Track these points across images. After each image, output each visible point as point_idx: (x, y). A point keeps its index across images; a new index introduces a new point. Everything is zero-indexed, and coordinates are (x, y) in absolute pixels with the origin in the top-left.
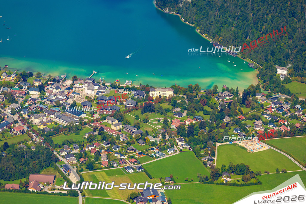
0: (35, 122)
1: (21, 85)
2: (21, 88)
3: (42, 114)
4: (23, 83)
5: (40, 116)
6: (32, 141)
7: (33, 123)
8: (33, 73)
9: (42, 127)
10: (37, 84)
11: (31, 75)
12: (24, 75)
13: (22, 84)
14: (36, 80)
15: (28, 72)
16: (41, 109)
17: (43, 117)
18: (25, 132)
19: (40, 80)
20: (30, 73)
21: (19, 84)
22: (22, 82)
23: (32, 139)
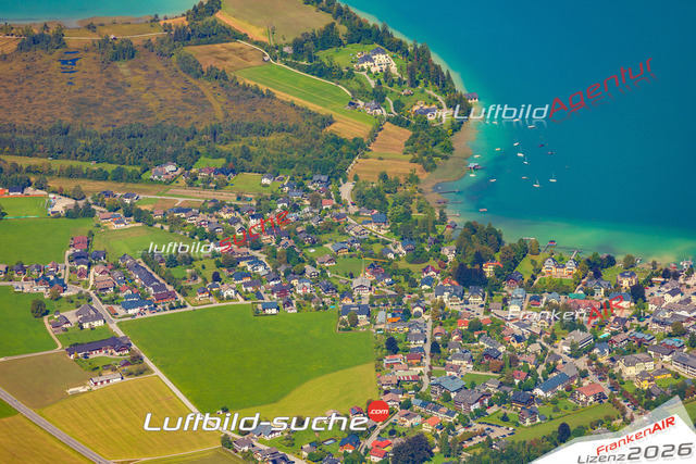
0: (628, 374)
1: (589, 286)
2: (589, 293)
3: (643, 356)
4: (595, 282)
5: (640, 360)
6: (624, 418)
7: (623, 375)
8: (616, 258)
9: (645, 385)
10: (625, 283)
11: (611, 261)
12: (595, 264)
13: (592, 284)
14: (623, 275)
15: (603, 255)
16: (640, 344)
17: (646, 361)
18: (605, 398)
19: (633, 275)
20: (609, 257)
21: (585, 284)
22: (591, 280)
23: (624, 413)
